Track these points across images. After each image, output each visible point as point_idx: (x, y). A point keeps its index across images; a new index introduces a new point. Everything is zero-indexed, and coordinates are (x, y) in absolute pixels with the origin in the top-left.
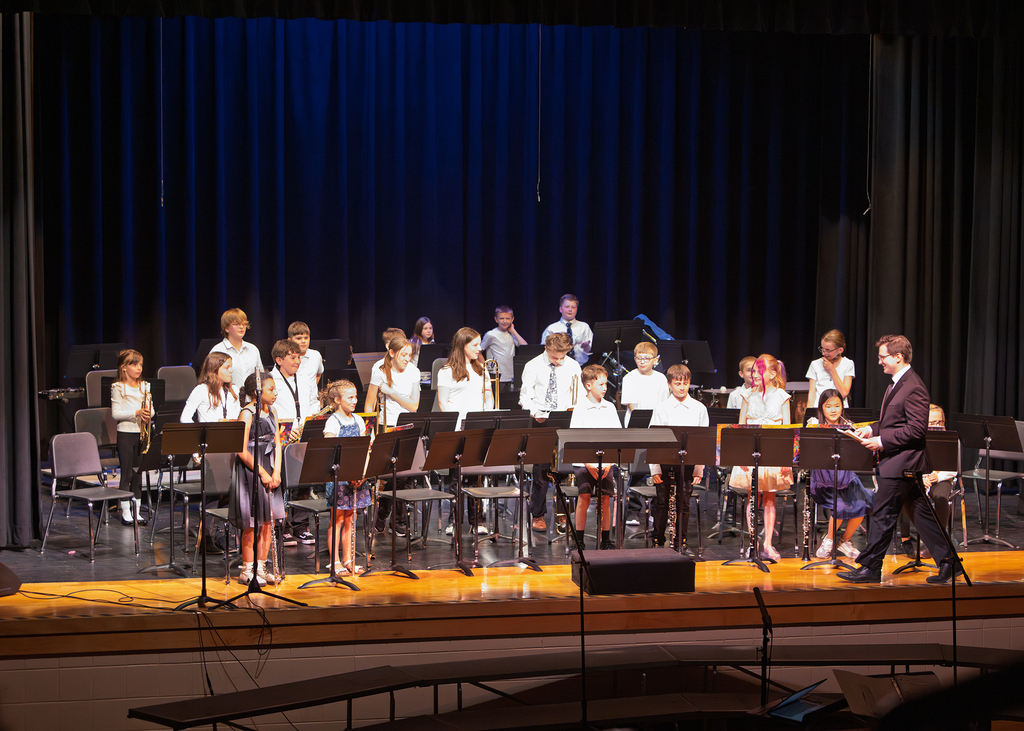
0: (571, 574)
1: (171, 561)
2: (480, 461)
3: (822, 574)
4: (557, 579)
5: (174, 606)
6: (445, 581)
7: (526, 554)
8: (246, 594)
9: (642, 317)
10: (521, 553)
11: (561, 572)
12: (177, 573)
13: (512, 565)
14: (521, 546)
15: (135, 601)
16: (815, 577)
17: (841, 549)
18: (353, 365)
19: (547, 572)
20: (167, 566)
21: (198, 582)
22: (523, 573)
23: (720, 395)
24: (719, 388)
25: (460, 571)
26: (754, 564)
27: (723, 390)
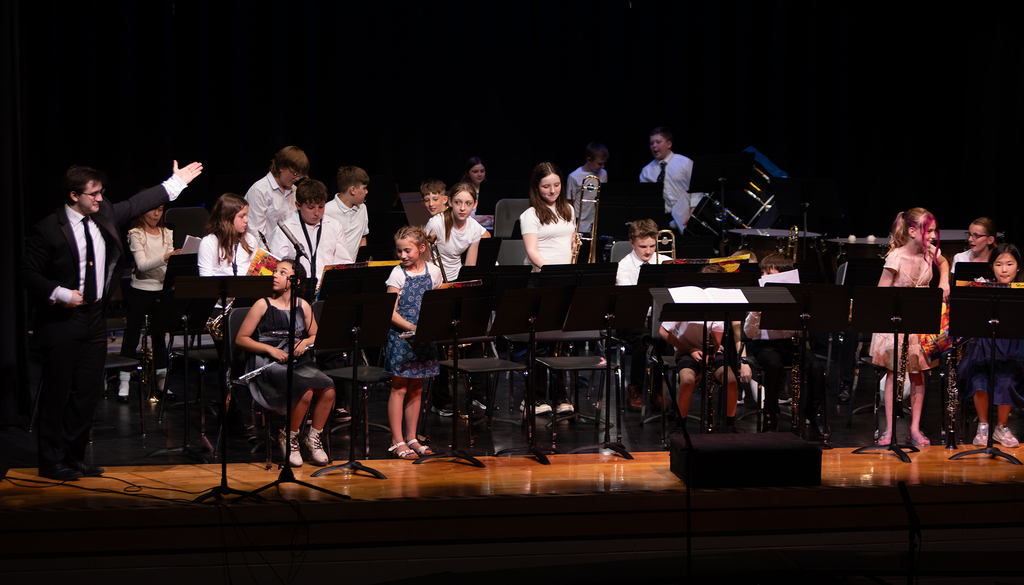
0: (669, 463)
1: (185, 444)
2: (558, 326)
3: (976, 465)
4: (652, 469)
5: (192, 498)
6: (517, 471)
7: (613, 438)
8: (276, 483)
9: (750, 149)
10: (607, 437)
11: (657, 460)
12: (195, 458)
13: (596, 451)
14: (608, 426)
15: (144, 491)
16: (965, 469)
17: (997, 436)
18: (400, 206)
19: (639, 460)
20: (181, 449)
21: (217, 469)
22: (609, 461)
23: (848, 246)
24: (847, 237)
25: (533, 458)
26: (892, 452)
27: (852, 239)
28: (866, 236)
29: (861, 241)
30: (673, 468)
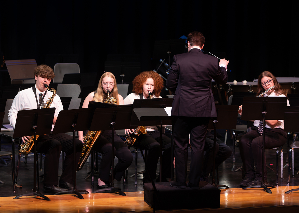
23: (233, 86)
24: (233, 81)
25: (75, 196)
26: (262, 188)
27: (235, 82)
28: (242, 81)
29: (240, 83)
30: (146, 200)
